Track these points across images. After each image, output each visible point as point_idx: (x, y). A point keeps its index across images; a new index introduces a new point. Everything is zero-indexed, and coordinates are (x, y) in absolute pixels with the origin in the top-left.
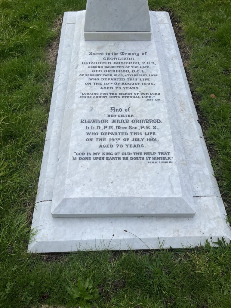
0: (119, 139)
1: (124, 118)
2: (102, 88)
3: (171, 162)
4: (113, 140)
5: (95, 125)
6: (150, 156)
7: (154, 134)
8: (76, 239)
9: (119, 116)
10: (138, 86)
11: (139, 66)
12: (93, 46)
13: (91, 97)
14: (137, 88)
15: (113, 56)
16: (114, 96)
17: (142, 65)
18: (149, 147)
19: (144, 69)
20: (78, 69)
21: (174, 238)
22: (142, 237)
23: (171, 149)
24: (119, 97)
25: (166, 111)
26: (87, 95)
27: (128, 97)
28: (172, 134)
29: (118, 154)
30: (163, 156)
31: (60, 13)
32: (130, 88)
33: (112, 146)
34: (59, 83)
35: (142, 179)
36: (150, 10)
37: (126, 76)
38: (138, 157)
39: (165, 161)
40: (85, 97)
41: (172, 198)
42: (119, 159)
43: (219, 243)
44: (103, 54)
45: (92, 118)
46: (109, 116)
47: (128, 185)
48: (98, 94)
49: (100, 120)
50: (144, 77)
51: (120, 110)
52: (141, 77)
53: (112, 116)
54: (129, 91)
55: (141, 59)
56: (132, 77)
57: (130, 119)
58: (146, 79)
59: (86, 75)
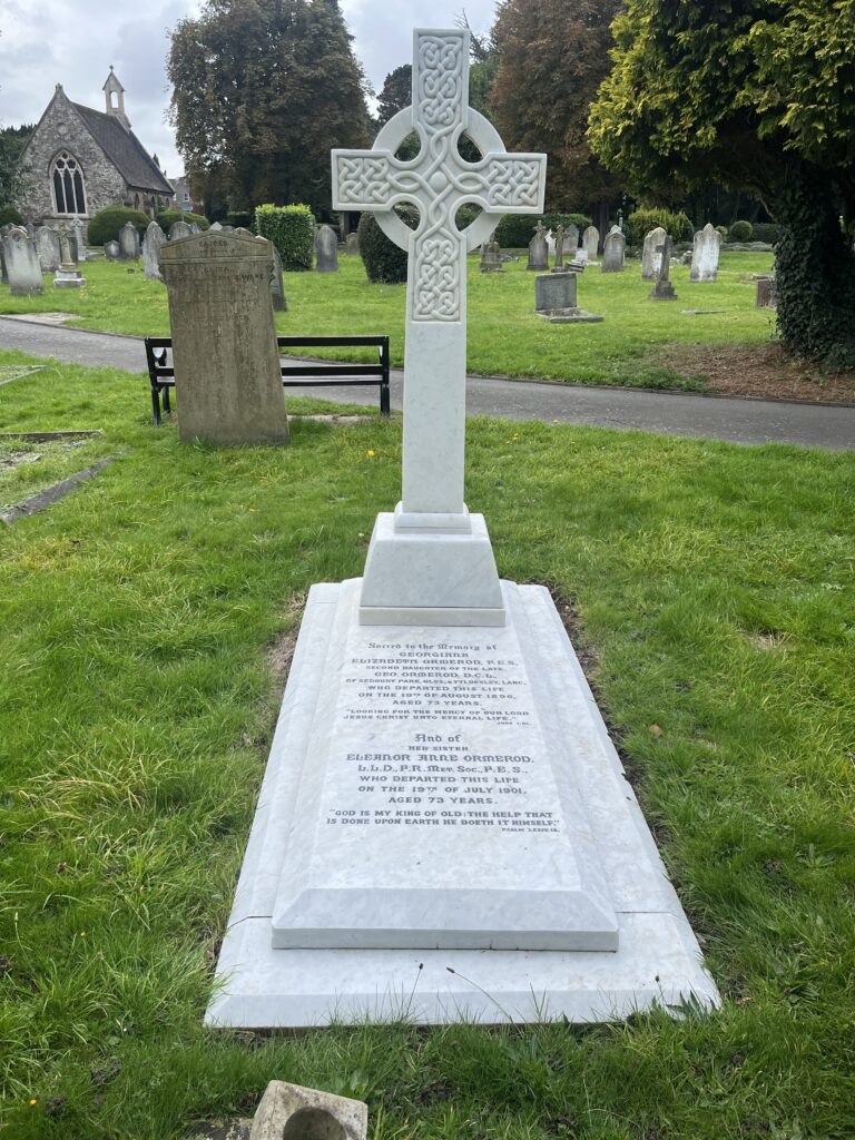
0: (435, 788)
1: (447, 753)
2: (396, 702)
3: (555, 830)
4: (421, 789)
5: (380, 764)
6: (507, 819)
7: (515, 781)
8: (330, 992)
9: (435, 749)
10: (477, 699)
11: (480, 667)
12: (378, 635)
13: (370, 717)
14: (476, 703)
15: (423, 651)
16: (423, 715)
17: (486, 666)
18: (505, 803)
19: (490, 673)
20: (344, 671)
21: (570, 994)
22: (491, 989)
23: (555, 807)
24: (435, 718)
25: (543, 742)
26: (361, 714)
27: (455, 718)
28: (558, 782)
29: (433, 813)
30: (536, 819)
31: (301, 587)
32: (461, 702)
33: (417, 800)
34: (296, 701)
35: (488, 859)
36: (501, 577)
37: (450, 682)
38: (480, 819)
39: (542, 827)
40: (358, 717)
41: (560, 892)
42: (436, 822)
43: (685, 1008)
44: (399, 646)
45: (373, 752)
46: (411, 748)
47: (456, 868)
48: (386, 712)
49: (392, 756)
50: (492, 686)
51: (439, 738)
52: (484, 685)
53: (418, 748)
54: (457, 708)
55: (484, 656)
56: (463, 685)
57: (460, 754)
58: (494, 689)
59: (361, 681)
